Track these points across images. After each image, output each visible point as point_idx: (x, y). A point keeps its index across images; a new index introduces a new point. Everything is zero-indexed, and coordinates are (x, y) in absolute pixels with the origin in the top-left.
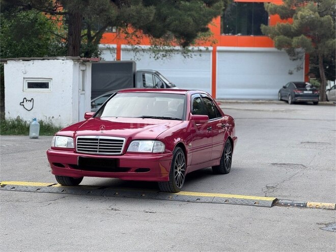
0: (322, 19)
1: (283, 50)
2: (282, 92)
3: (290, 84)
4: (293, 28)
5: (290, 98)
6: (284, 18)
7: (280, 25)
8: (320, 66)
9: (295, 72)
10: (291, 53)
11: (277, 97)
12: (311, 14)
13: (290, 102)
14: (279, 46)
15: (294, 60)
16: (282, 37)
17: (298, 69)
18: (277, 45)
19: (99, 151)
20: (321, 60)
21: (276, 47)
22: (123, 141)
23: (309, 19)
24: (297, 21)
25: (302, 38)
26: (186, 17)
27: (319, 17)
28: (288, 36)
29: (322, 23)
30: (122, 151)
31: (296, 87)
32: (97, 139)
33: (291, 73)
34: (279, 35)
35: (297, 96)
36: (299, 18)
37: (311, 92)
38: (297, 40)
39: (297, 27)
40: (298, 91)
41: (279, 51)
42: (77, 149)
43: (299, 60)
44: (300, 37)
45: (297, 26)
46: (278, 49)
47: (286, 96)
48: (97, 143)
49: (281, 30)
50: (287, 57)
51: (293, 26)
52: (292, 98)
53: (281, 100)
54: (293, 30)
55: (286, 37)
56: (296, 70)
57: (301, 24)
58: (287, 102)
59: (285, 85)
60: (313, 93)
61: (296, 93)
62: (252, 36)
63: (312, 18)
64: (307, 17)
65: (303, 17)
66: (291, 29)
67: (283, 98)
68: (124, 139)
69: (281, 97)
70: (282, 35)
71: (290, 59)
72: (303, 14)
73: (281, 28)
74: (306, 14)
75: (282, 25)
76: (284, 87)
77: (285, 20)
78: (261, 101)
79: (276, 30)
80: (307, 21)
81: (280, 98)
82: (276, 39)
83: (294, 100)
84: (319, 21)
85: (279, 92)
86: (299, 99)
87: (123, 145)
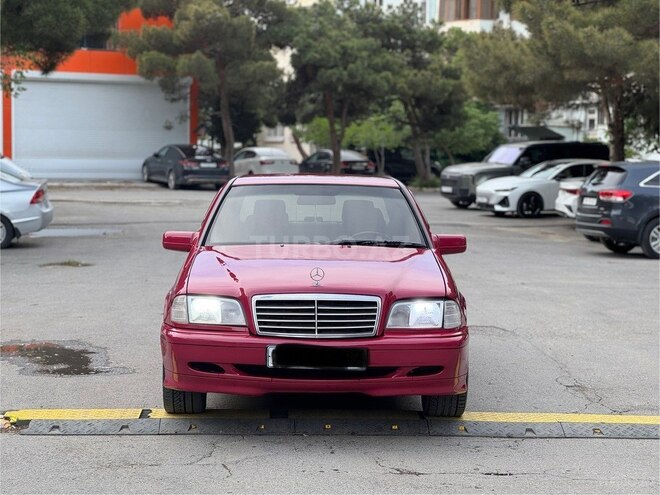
0: (235, 21)
1: (157, 80)
2: (151, 165)
3: (171, 149)
4: (177, 37)
5: (171, 177)
6: (150, 16)
7: (150, 30)
8: (224, 114)
9: (176, 124)
10: (169, 87)
11: (138, 176)
12: (215, 11)
13: (172, 184)
14: (149, 74)
15: (173, 100)
16: (154, 53)
17: (182, 118)
18: (145, 71)
19: (320, 331)
20: (224, 102)
21: (142, 74)
22: (375, 304)
23: (213, 21)
24: (187, 23)
25: (198, 58)
26: (69, 8)
27: (229, 17)
28: (167, 52)
29: (235, 30)
30: (375, 327)
31: (184, 156)
32: (311, 303)
33: (169, 128)
34: (149, 50)
35: (187, 173)
36: (192, 18)
37: (214, 165)
38: (187, 61)
39: (186, 36)
40: (189, 164)
41: (149, 81)
42: (257, 327)
43: (182, 101)
44: (194, 56)
45: (188, 33)
46: (148, 78)
47: (162, 173)
48: (313, 311)
49: (153, 41)
50: (162, 95)
51: (178, 32)
52: (177, 178)
53: (149, 181)
54: (175, 42)
55: (163, 56)
56: (178, 120)
57: (195, 29)
58: (165, 185)
59: (156, 150)
60: (218, 167)
61: (186, 168)
62: (84, 49)
63: (219, 18)
64: (209, 16)
65: (199, 17)
66: (171, 39)
67: (154, 178)
68: (377, 300)
69: (150, 174)
70: (155, 49)
71: (166, 99)
72: (200, 9)
73: (151, 37)
74: (207, 11)
75: (154, 30)
76: (156, 156)
77: (151, 20)
78: (109, 184)
79: (141, 38)
80: (207, 23)
81: (146, 177)
82: (144, 59)
83: (180, 181)
84: (230, 25)
85: (144, 165)
86: (191, 179)
87: (378, 314)
